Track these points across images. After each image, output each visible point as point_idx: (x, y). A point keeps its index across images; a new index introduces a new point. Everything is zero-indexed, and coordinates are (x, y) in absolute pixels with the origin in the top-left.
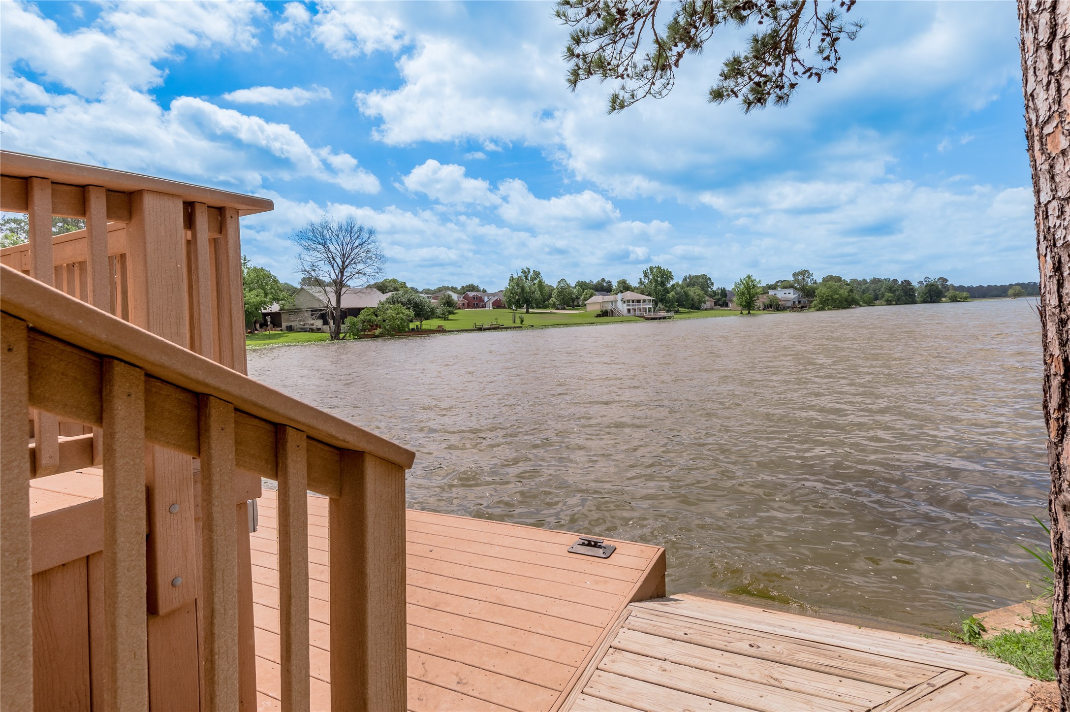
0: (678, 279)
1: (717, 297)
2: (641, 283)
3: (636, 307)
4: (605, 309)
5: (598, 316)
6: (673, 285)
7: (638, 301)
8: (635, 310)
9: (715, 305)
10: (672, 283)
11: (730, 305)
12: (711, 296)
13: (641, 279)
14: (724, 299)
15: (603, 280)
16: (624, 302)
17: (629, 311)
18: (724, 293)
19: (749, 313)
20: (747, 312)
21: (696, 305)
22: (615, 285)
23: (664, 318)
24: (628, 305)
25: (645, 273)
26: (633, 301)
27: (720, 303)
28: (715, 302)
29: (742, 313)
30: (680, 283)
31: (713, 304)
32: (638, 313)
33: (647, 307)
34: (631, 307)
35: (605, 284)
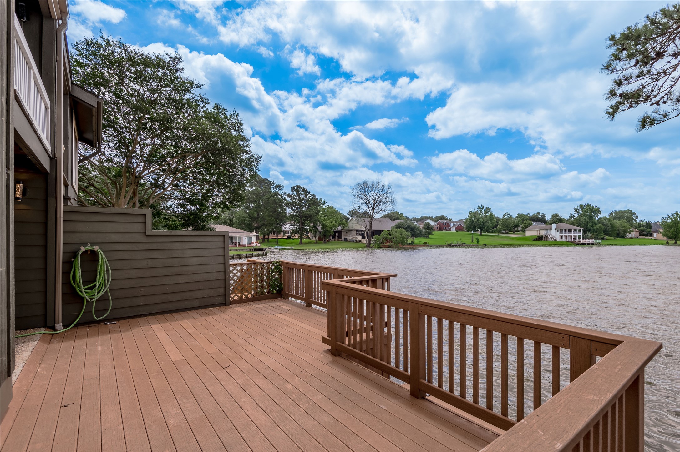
0: (605, 214)
1: (641, 228)
2: (572, 217)
3: (568, 235)
4: (540, 235)
5: (535, 240)
6: (601, 218)
7: (570, 230)
8: (566, 237)
9: (640, 235)
10: (599, 216)
11: (655, 235)
12: (636, 228)
13: (571, 214)
14: (649, 230)
15: (538, 213)
16: (558, 231)
17: (561, 237)
18: (649, 225)
19: (676, 243)
20: (674, 242)
21: (622, 234)
22: (548, 217)
23: (592, 244)
24: (560, 233)
25: (576, 210)
26: (565, 230)
27: (645, 233)
28: (640, 233)
29: (667, 243)
30: (608, 217)
31: (637, 234)
32: (569, 239)
33: (577, 235)
34: (563, 235)
35: (540, 216)
